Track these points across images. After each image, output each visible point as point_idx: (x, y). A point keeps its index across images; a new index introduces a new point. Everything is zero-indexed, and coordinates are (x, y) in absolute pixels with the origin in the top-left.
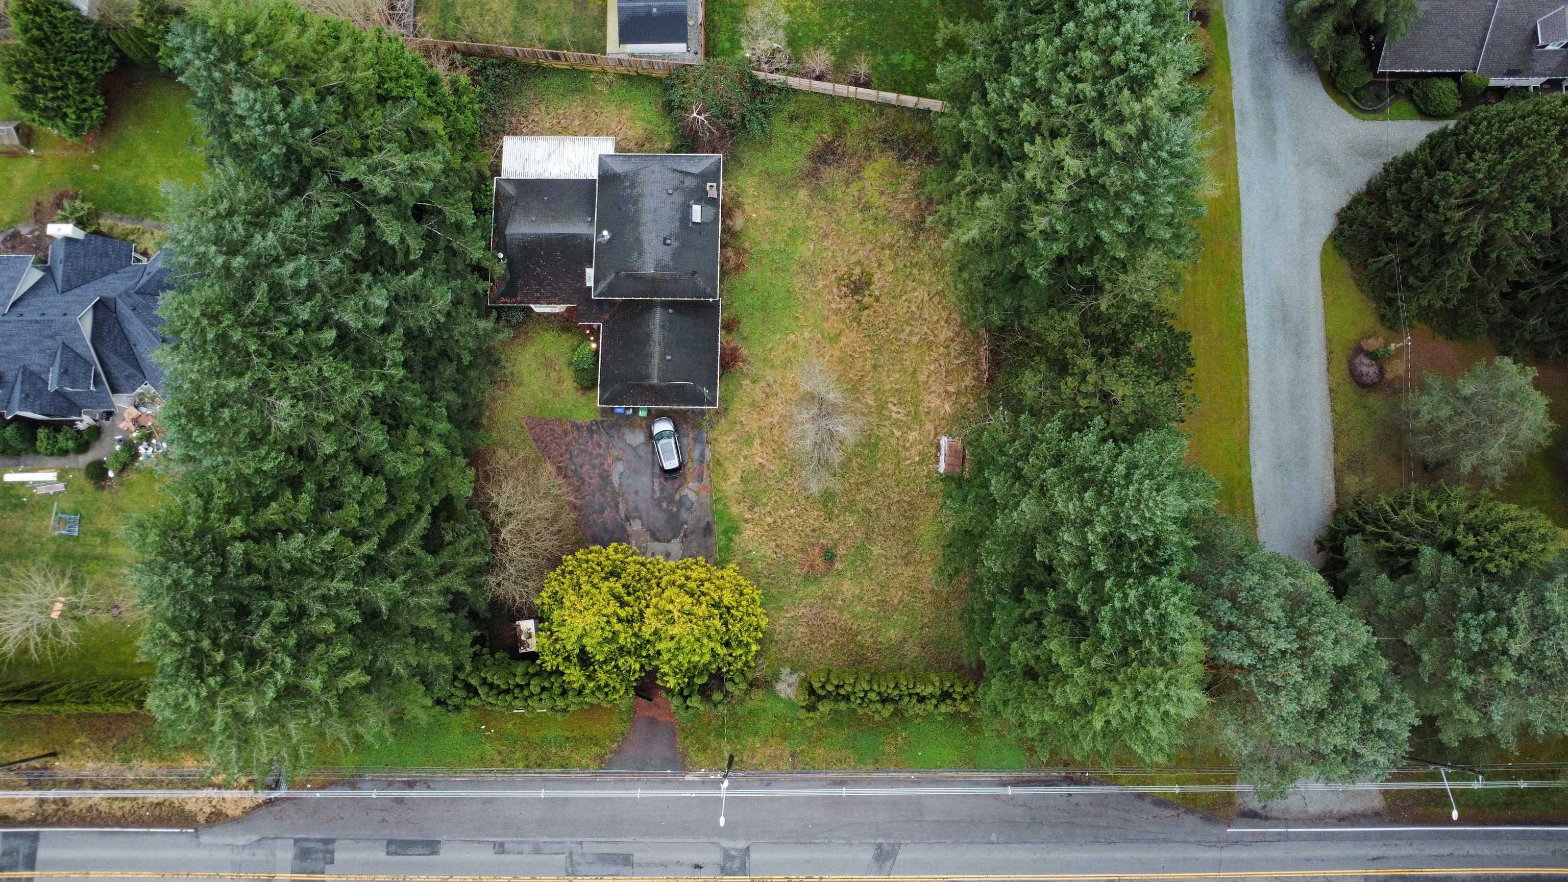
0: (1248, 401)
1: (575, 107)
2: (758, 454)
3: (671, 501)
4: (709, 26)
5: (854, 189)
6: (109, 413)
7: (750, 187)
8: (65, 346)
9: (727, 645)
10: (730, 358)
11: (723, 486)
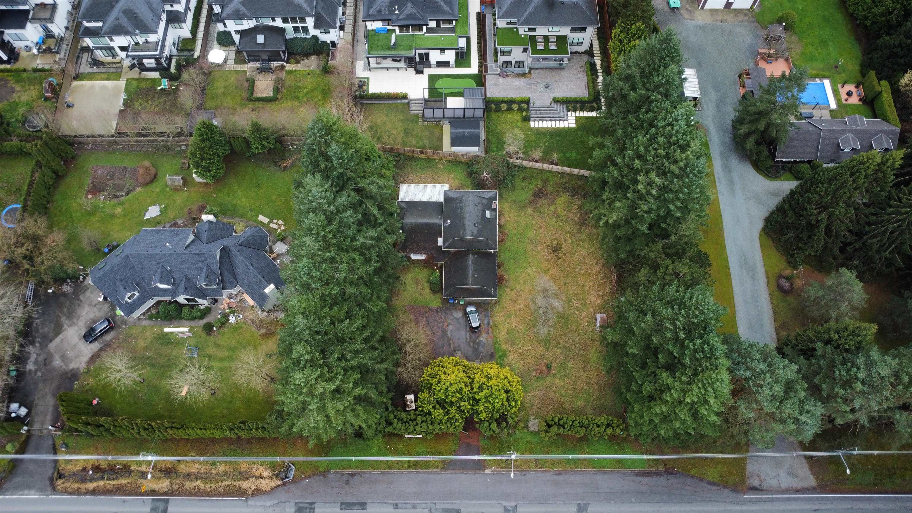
0: (733, 298)
1: (429, 174)
2: (514, 322)
3: (474, 342)
4: (487, 141)
5: (552, 208)
6: (215, 301)
7: (507, 207)
8: (208, 266)
9: (508, 400)
10: (501, 279)
11: (499, 336)
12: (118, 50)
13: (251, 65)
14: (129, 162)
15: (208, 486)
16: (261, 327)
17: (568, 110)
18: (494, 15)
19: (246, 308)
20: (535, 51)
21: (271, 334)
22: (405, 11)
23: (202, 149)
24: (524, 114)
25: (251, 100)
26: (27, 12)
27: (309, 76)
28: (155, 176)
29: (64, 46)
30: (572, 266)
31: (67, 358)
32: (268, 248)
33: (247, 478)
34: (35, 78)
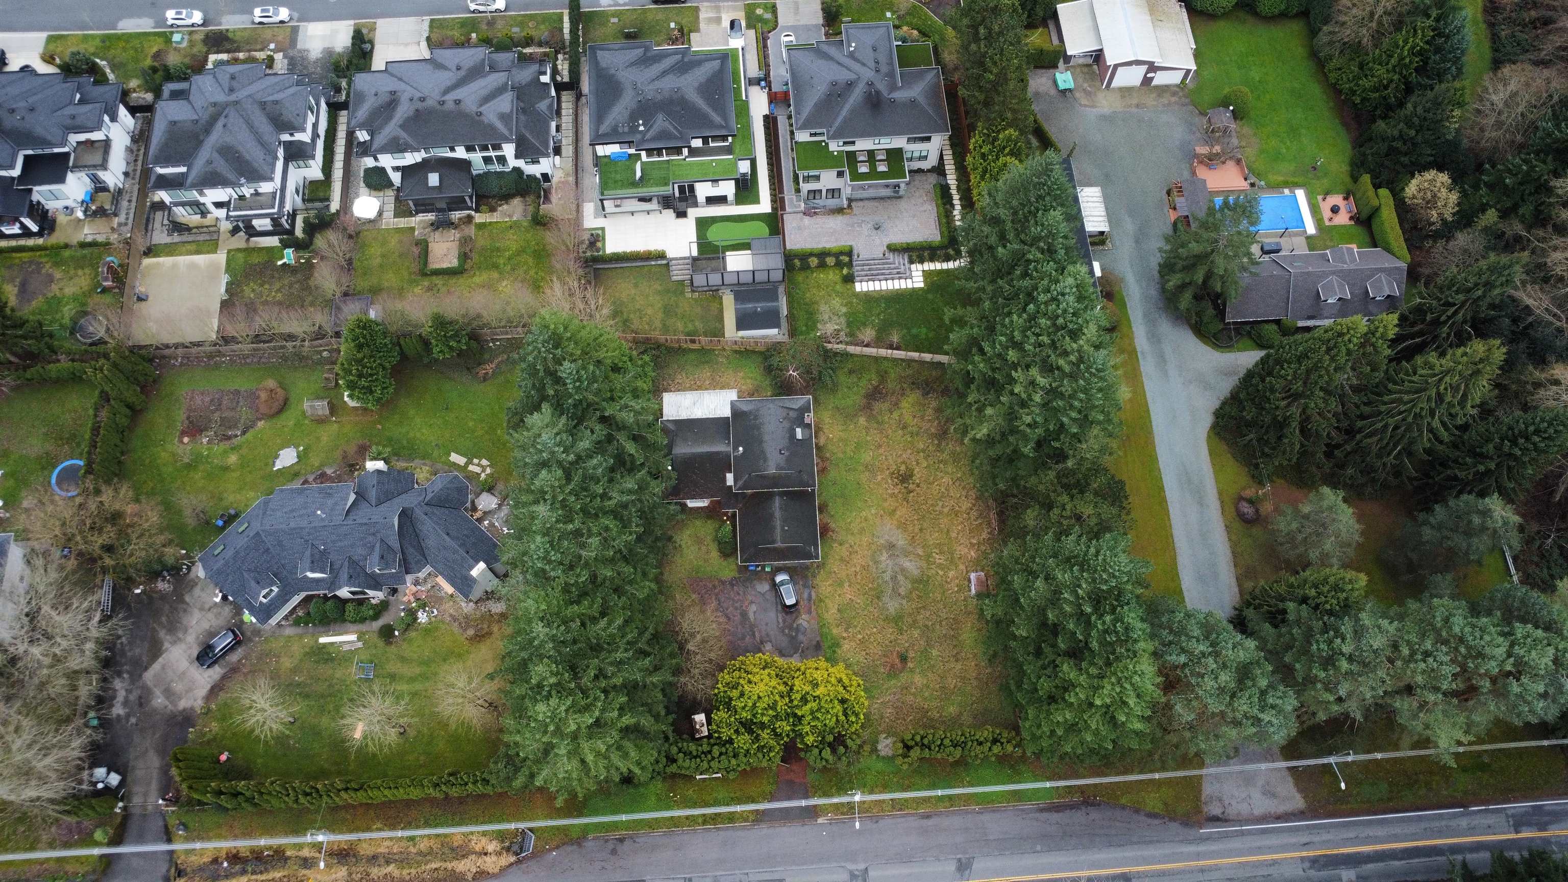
0: (1172, 536)
1: (706, 373)
3: (790, 628)
4: (791, 317)
5: (895, 415)
6: (394, 591)
7: (826, 417)
8: (382, 540)
9: (846, 714)
10: (825, 530)
11: (826, 616)
12: (212, 208)
13: (421, 217)
14: (242, 383)
15: (405, 872)
16: (468, 626)
17: (911, 262)
18: (790, 117)
19: (441, 598)
20: (856, 176)
21: (483, 636)
22: (655, 126)
23: (359, 361)
24: (845, 271)
25: (424, 275)
26: (67, 155)
27: (512, 231)
28: (286, 402)
29: (125, 204)
30: (930, 502)
31: (174, 694)
32: (469, 505)
33: (464, 856)
34: (84, 257)
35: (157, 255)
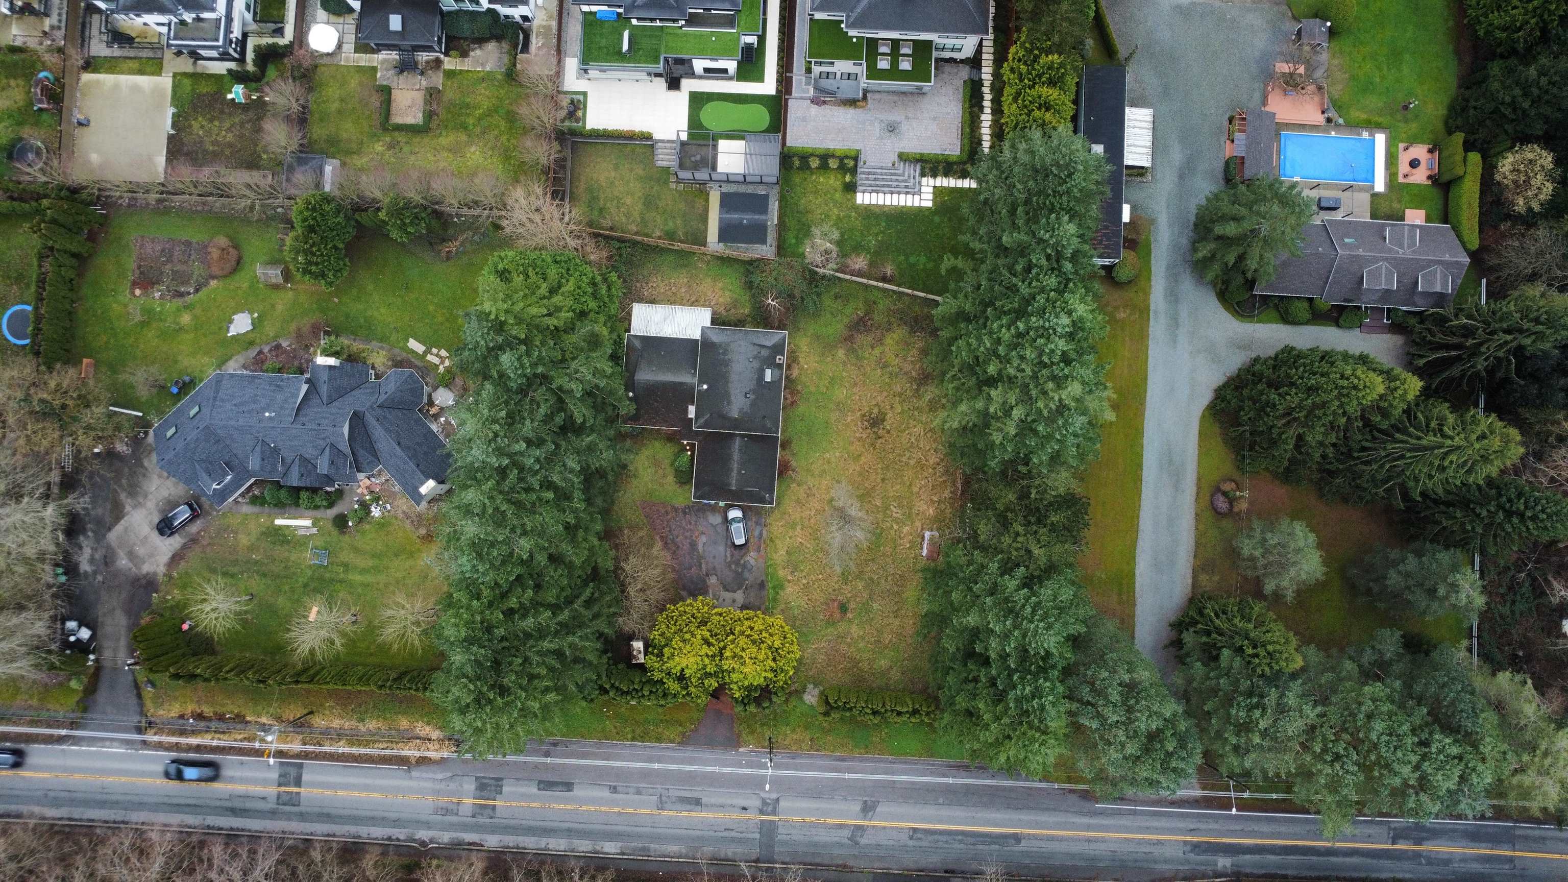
1: (681, 279)
3: (737, 563)
4: (782, 226)
5: (877, 351)
8: (332, 445)
10: (785, 468)
11: (775, 556)
13: (383, 55)
14: (194, 234)
16: (420, 525)
17: (923, 175)
20: (874, 73)
21: (435, 536)
24: (848, 178)
25: (386, 129)
27: (484, 85)
28: (239, 261)
30: (897, 451)
31: (137, 557)
32: (425, 400)
34: (15, 64)
35: (96, 71)
